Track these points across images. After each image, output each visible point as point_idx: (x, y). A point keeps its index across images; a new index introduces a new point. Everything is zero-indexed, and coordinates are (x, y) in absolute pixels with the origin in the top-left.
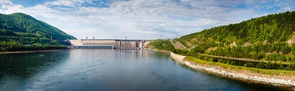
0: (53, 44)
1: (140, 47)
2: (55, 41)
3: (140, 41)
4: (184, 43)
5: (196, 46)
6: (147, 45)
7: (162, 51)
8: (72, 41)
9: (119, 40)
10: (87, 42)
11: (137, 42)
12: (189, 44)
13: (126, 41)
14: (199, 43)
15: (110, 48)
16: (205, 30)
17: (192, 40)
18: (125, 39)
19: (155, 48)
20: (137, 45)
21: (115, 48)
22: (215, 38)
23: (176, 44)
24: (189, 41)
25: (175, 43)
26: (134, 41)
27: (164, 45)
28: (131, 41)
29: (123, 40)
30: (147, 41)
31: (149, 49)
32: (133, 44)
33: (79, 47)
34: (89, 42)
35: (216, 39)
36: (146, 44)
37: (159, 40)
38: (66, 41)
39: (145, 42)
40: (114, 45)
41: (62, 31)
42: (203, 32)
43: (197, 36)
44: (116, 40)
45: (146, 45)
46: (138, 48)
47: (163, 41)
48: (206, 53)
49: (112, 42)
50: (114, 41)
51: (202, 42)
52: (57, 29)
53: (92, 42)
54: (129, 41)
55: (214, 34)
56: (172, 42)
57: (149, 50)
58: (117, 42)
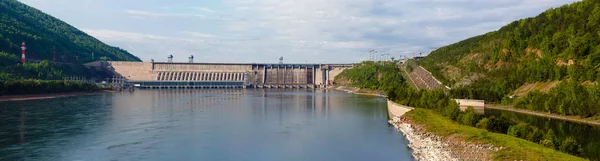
0: (33, 73)
1: (317, 83)
2: (44, 63)
3: (316, 66)
4: (438, 69)
5: (475, 77)
6: (337, 77)
7: (369, 93)
8: (119, 67)
9: (261, 66)
10: (171, 69)
11: (310, 69)
12: (453, 72)
13: (281, 66)
14: (488, 67)
15: (239, 86)
16: (515, 24)
17: (462, 61)
18: (277, 62)
19: (354, 85)
20: (310, 78)
21: (250, 87)
22: (558, 48)
23: (414, 73)
24: (454, 62)
25: (412, 70)
26: (302, 67)
27: (379, 76)
28: (294, 66)
29: (274, 66)
30: (336, 66)
31: (339, 88)
32: (299, 74)
33: (145, 86)
34: (179, 69)
35: (560, 50)
36: (333, 74)
37: (368, 63)
38: (96, 64)
39: (330, 68)
40: (250, 79)
41: (79, 33)
42: (504, 29)
43: (484, 46)
44: (254, 66)
45: (332, 79)
46: (313, 87)
47: (378, 67)
48: (510, 101)
49: (243, 70)
50: (250, 69)
51: (500, 64)
52: (59, 23)
53: (188, 69)
54: (288, 67)
55: (551, 34)
56: (404, 69)
57: (339, 91)
58: (256, 69)
